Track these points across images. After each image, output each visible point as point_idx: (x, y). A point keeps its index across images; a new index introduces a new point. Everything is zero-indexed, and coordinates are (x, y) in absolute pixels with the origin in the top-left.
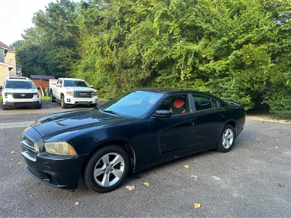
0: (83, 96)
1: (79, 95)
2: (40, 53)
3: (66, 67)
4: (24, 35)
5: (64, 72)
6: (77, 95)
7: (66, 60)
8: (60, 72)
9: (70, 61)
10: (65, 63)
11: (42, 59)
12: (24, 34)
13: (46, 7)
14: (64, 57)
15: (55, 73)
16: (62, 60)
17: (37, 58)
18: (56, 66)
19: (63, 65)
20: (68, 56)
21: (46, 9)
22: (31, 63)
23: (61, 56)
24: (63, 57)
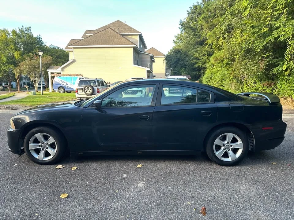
0: (177, 93)
1: (174, 92)
2: (183, 55)
3: (201, 66)
4: (175, 41)
5: (200, 71)
6: (171, 92)
7: (202, 58)
8: (196, 71)
9: (206, 59)
10: (201, 62)
11: (183, 60)
12: (175, 39)
13: (188, 11)
14: (201, 56)
15: (192, 72)
16: (199, 59)
17: (179, 60)
18: (193, 66)
19: (199, 64)
20: (204, 55)
21: (188, 12)
22: (174, 65)
23: (198, 55)
24: (199, 57)
